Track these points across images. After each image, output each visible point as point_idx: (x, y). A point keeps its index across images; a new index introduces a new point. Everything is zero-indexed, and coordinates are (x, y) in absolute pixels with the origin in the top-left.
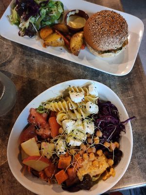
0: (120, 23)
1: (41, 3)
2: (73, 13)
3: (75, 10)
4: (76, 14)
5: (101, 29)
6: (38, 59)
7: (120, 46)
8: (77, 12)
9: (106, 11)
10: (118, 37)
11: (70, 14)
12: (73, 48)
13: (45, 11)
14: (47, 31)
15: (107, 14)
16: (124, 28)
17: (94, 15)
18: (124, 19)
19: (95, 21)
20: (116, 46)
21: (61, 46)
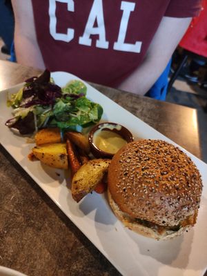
0: (186, 175)
1: (66, 95)
2: (111, 127)
3: (115, 124)
4: (115, 130)
5: (143, 170)
6: (8, 175)
7: (174, 224)
8: (119, 128)
9: (164, 143)
10: (174, 201)
11: (106, 126)
12: (76, 182)
13: (64, 105)
14: (51, 135)
15: (165, 148)
16: (192, 189)
17: (140, 142)
18: (197, 171)
19: (137, 152)
20: (165, 219)
21: (61, 168)
